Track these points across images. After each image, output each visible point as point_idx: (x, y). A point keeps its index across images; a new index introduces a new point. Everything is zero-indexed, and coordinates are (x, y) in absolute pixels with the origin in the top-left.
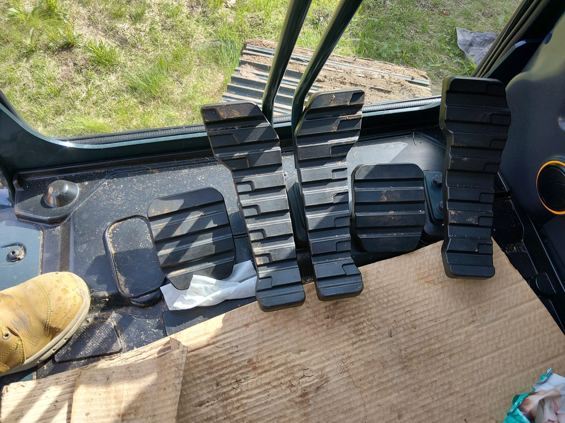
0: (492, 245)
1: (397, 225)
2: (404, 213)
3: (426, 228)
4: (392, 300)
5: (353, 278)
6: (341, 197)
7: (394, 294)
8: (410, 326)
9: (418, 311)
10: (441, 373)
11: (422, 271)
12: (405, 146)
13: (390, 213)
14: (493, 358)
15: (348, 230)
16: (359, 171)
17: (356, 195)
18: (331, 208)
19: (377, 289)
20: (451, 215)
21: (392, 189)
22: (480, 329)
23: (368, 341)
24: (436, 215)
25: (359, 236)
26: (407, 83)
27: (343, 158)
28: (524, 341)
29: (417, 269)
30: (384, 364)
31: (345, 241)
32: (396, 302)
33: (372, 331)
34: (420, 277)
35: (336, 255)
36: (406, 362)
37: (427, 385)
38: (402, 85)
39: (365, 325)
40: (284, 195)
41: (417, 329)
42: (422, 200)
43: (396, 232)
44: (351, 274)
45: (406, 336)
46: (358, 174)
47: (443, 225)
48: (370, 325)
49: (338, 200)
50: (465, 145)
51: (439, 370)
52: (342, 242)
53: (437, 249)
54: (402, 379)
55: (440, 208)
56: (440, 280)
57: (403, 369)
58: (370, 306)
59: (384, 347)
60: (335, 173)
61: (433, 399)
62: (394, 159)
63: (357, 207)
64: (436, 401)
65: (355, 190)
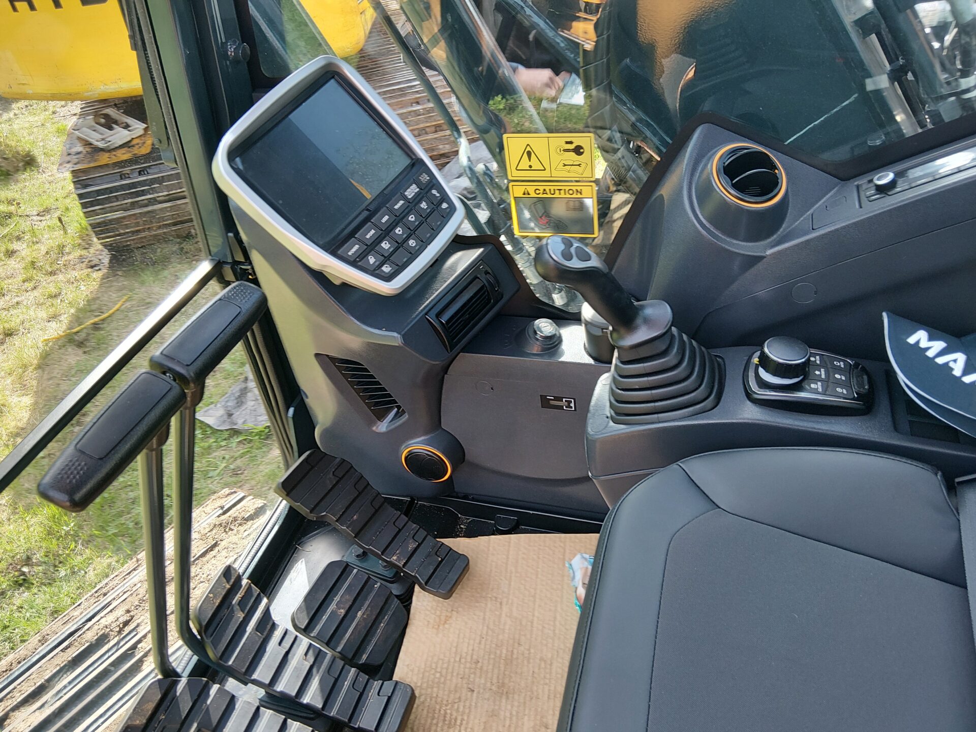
0: (443, 544)
1: (374, 617)
2: (367, 603)
3: (395, 592)
4: (442, 668)
5: (396, 692)
6: (311, 652)
7: (437, 663)
8: (474, 666)
9: (465, 650)
10: (529, 662)
11: (432, 621)
12: (304, 562)
13: (358, 616)
14: (540, 606)
15: (347, 667)
16: (298, 619)
17: (317, 638)
18: (315, 670)
19: (423, 678)
20: (396, 561)
21: (337, 599)
22: (510, 601)
23: (465, 718)
24: (388, 574)
25: (361, 662)
26: (223, 517)
27: (274, 626)
28: (539, 570)
29: (428, 625)
30: (494, 714)
31: (357, 677)
32: (445, 665)
33: (458, 708)
34: (437, 627)
35: (364, 696)
36: (503, 690)
37: (533, 682)
38: (221, 525)
39: (448, 711)
40: (267, 713)
41: (480, 661)
42: (366, 578)
43: (381, 622)
44: (391, 691)
45: (481, 675)
46: (300, 622)
47: (402, 574)
48: (453, 706)
49: (311, 658)
50: (343, 510)
51: (526, 662)
52: (355, 681)
53: (421, 594)
54: (516, 704)
55: (385, 567)
56: (450, 610)
57: (507, 698)
58: (435, 695)
59: (479, 705)
60: (283, 644)
61: (546, 684)
62: (309, 582)
63: (332, 644)
64: (550, 681)
65: (314, 637)
